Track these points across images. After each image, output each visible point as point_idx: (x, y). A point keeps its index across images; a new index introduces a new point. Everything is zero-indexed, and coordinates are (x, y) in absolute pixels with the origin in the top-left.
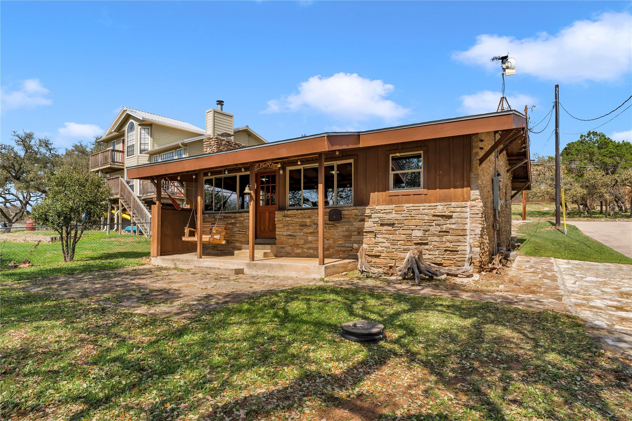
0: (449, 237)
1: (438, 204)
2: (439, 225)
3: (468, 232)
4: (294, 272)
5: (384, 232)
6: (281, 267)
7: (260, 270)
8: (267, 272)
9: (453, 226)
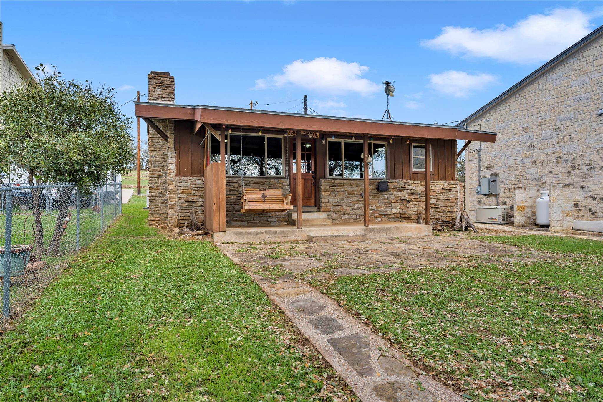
0: (450, 204)
1: (444, 182)
2: (445, 196)
3: (459, 200)
4: (409, 233)
5: (414, 200)
6: (398, 229)
7: (378, 233)
8: (385, 234)
9: (452, 196)
